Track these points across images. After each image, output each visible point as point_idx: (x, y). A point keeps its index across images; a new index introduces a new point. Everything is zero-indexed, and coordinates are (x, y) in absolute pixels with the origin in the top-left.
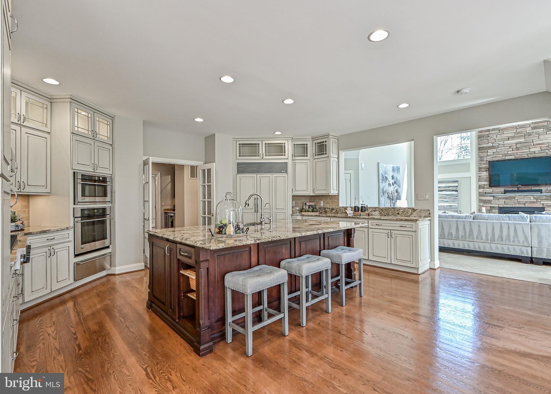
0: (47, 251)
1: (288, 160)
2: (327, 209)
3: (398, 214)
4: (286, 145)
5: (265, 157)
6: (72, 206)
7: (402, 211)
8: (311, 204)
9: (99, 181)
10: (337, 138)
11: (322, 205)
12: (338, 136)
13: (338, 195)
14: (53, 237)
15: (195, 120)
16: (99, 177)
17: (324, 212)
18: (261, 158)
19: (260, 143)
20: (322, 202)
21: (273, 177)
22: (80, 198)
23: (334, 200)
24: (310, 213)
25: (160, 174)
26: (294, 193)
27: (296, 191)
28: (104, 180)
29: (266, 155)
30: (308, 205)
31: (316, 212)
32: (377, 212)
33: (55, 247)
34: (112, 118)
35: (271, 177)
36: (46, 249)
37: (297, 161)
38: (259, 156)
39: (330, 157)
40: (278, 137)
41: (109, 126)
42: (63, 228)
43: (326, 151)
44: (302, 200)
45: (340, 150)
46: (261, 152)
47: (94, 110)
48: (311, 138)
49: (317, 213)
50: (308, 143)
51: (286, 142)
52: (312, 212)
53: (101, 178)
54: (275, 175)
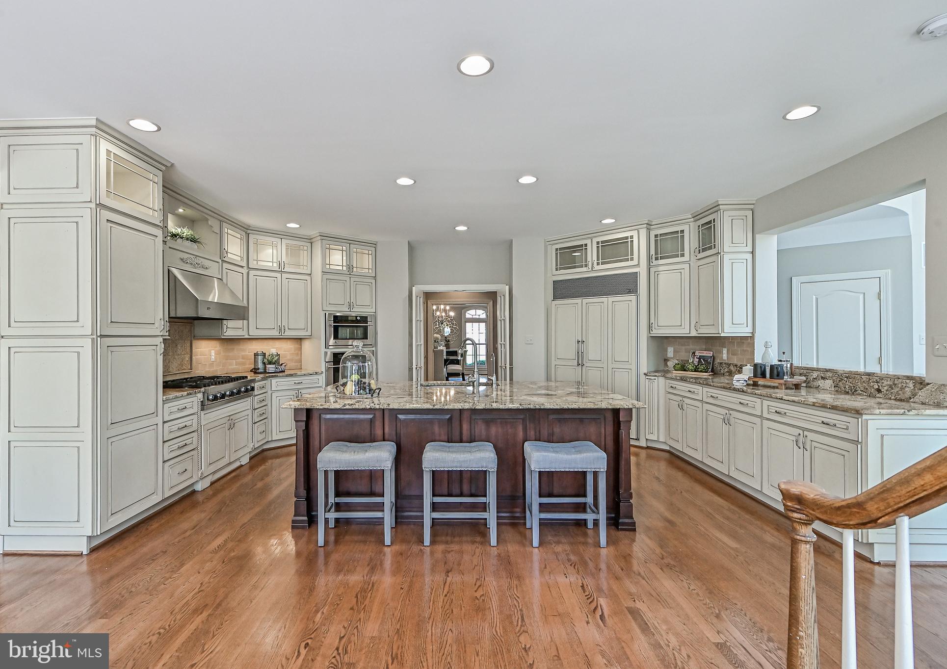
0: (295, 394)
1: (639, 267)
2: (732, 368)
3: (879, 391)
4: (635, 240)
5: (596, 267)
6: (323, 349)
7: (889, 383)
8: (705, 354)
9: (357, 321)
10: (752, 207)
11: (725, 356)
12: (754, 202)
13: (752, 338)
14: (301, 381)
15: (456, 228)
16: (356, 317)
17: (728, 374)
18: (590, 270)
19: (588, 242)
20: (725, 351)
21: (610, 303)
22: (332, 341)
23: (745, 349)
24: (689, 373)
25: (492, 302)
26: (654, 331)
27: (659, 328)
28: (364, 319)
29: (598, 264)
30: (698, 357)
31: (701, 371)
32: (828, 383)
33: (303, 391)
34: (374, 245)
35: (606, 303)
36: (294, 393)
37: (661, 268)
38: (586, 266)
39: (722, 253)
40: (610, 229)
41: (370, 256)
42: (311, 372)
43: (714, 242)
44: (689, 345)
45: (760, 233)
46: (589, 259)
47: (350, 242)
48: (690, 216)
49: (706, 374)
50: (686, 228)
51: (634, 234)
52: (695, 371)
53: (358, 318)
54: (611, 299)
